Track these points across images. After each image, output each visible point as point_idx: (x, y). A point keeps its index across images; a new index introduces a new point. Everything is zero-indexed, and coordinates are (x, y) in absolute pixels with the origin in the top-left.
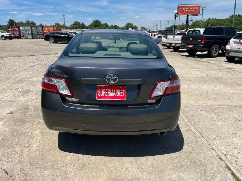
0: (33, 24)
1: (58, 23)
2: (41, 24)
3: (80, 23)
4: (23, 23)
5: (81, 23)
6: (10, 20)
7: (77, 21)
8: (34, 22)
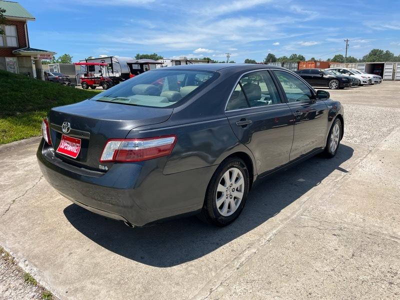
0: (302, 59)
1: (340, 55)
2: (313, 59)
3: (383, 51)
4: (287, 58)
5: (385, 52)
6: (269, 54)
7: (376, 48)
8: (302, 56)
